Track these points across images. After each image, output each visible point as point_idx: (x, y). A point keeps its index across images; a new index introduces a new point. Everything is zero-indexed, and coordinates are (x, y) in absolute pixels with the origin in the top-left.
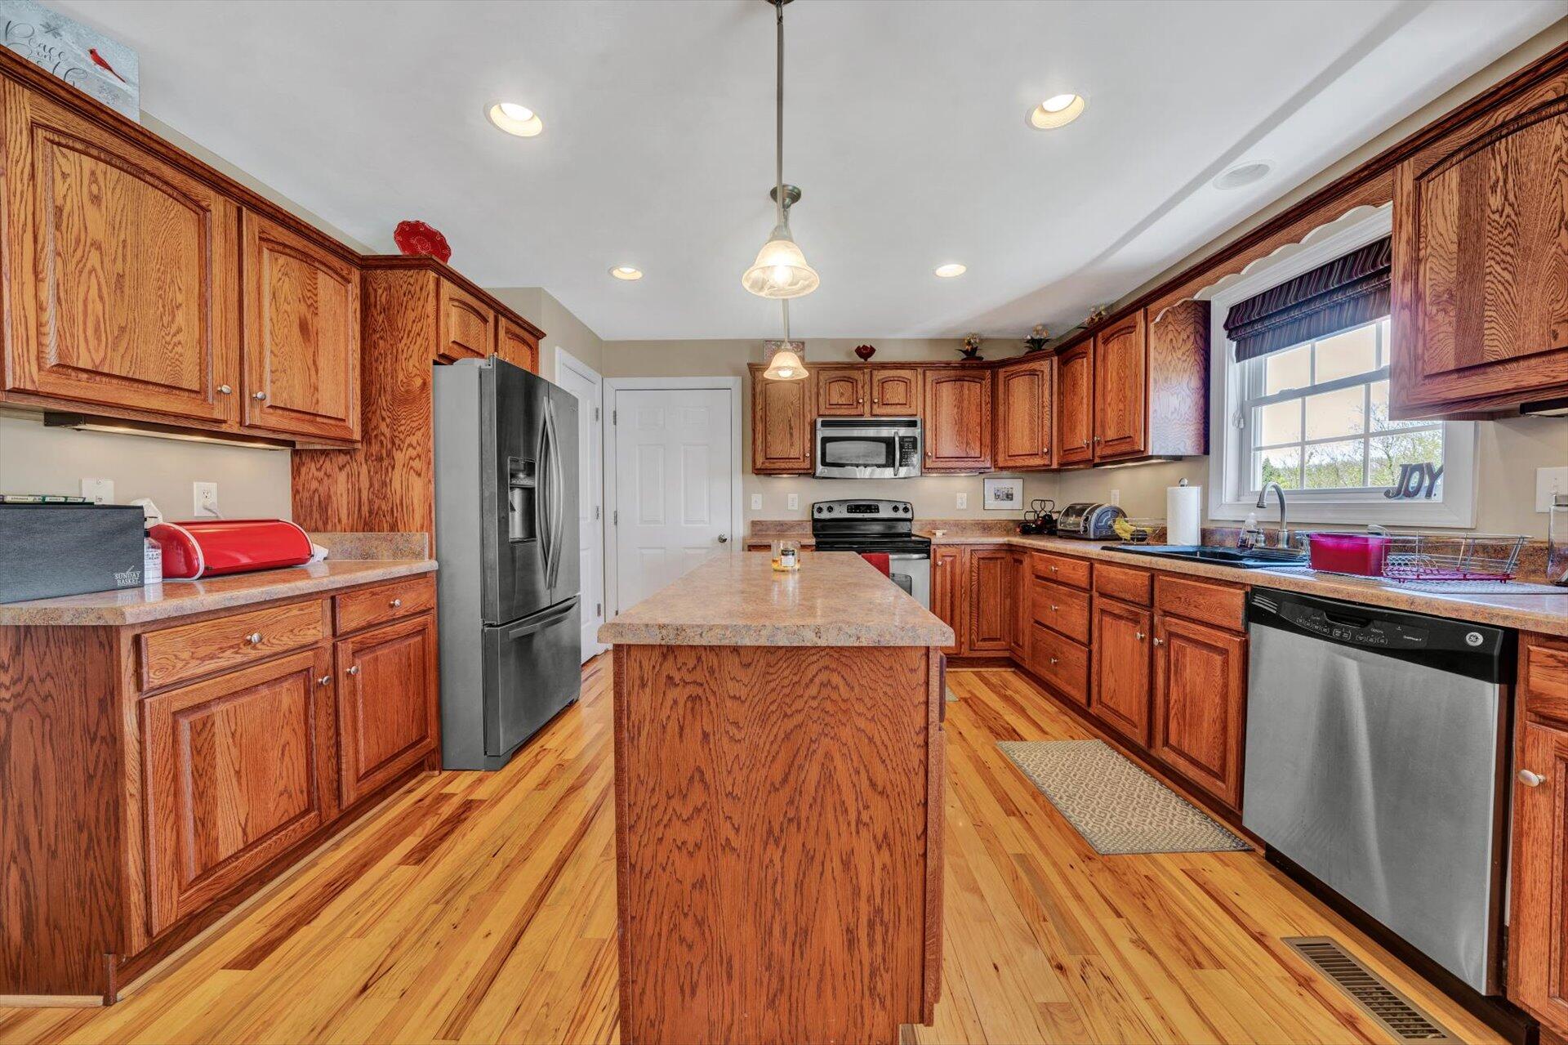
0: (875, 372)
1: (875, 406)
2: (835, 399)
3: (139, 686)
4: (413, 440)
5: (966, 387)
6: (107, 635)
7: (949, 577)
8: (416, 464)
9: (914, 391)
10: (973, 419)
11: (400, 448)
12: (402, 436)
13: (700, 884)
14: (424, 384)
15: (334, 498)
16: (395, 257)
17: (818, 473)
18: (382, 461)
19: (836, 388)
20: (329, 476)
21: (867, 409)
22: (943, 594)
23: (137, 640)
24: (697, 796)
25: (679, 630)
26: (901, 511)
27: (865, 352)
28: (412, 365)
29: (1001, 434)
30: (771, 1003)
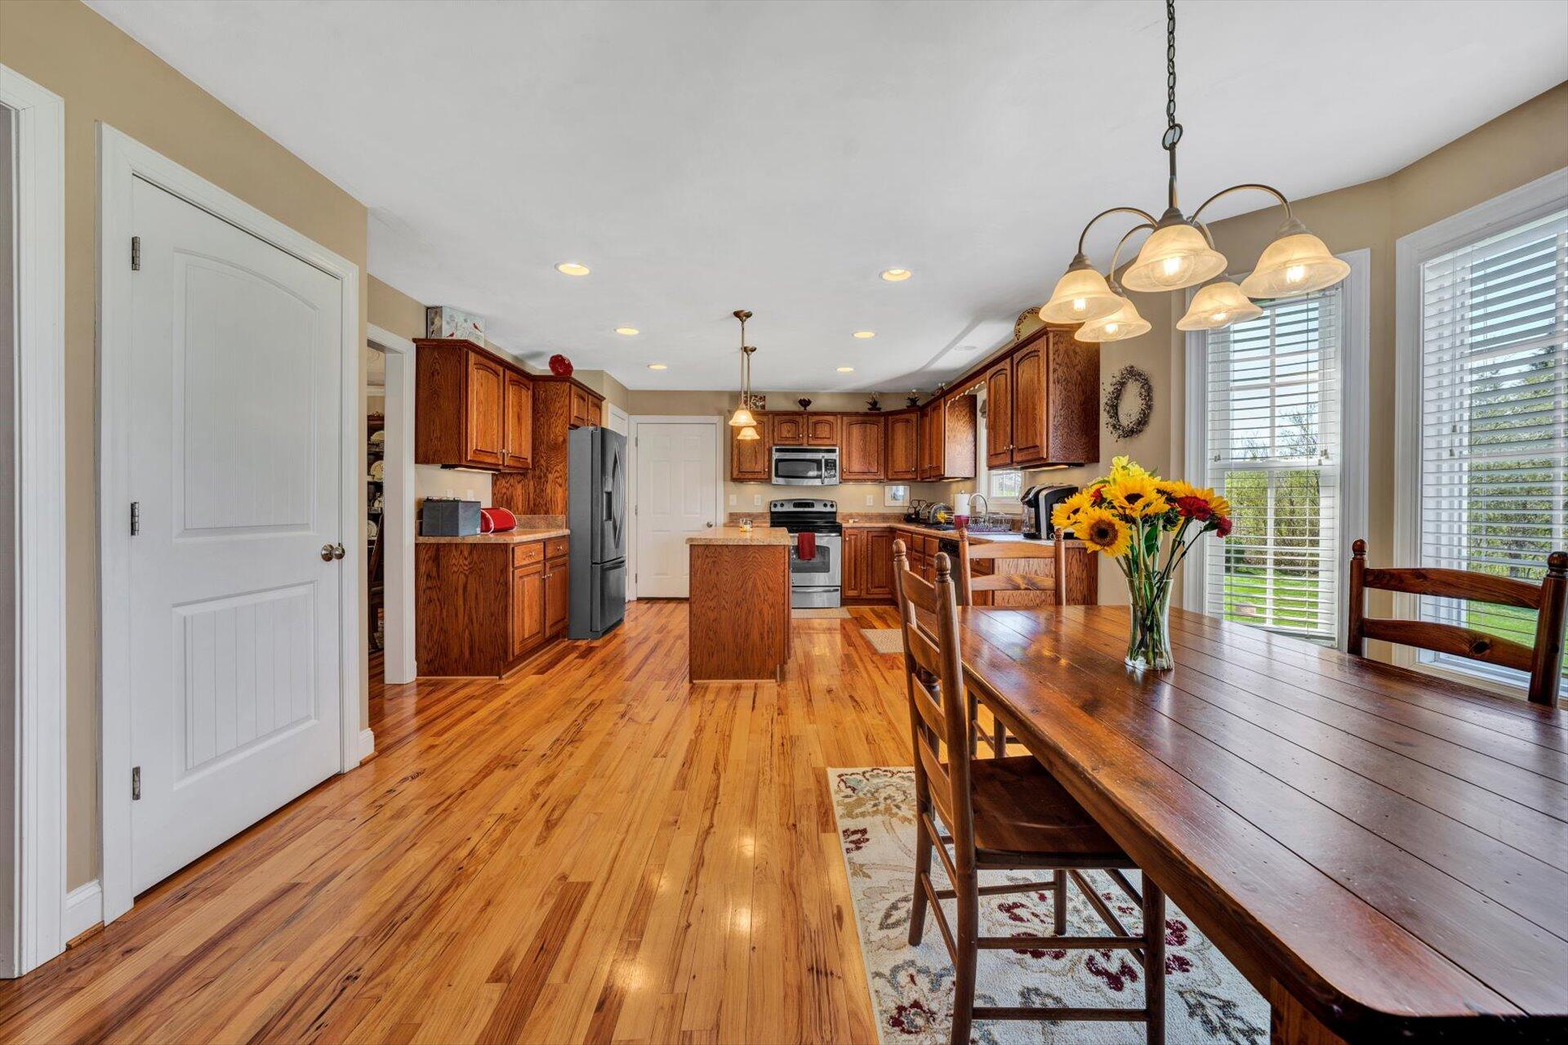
0: (810, 417)
1: (810, 439)
2: (785, 434)
3: (513, 567)
4: (558, 468)
5: (868, 428)
6: (506, 545)
7: (853, 549)
8: (559, 480)
9: (835, 430)
10: (873, 448)
11: (550, 472)
12: (552, 466)
13: (715, 620)
14: (564, 440)
15: (515, 498)
16: (551, 376)
17: (773, 482)
18: (541, 480)
19: (785, 427)
20: (512, 486)
21: (805, 440)
22: (850, 559)
23: (513, 549)
24: (715, 592)
25: (711, 540)
26: (829, 506)
27: (805, 403)
28: (558, 430)
29: (890, 458)
30: (737, 659)
